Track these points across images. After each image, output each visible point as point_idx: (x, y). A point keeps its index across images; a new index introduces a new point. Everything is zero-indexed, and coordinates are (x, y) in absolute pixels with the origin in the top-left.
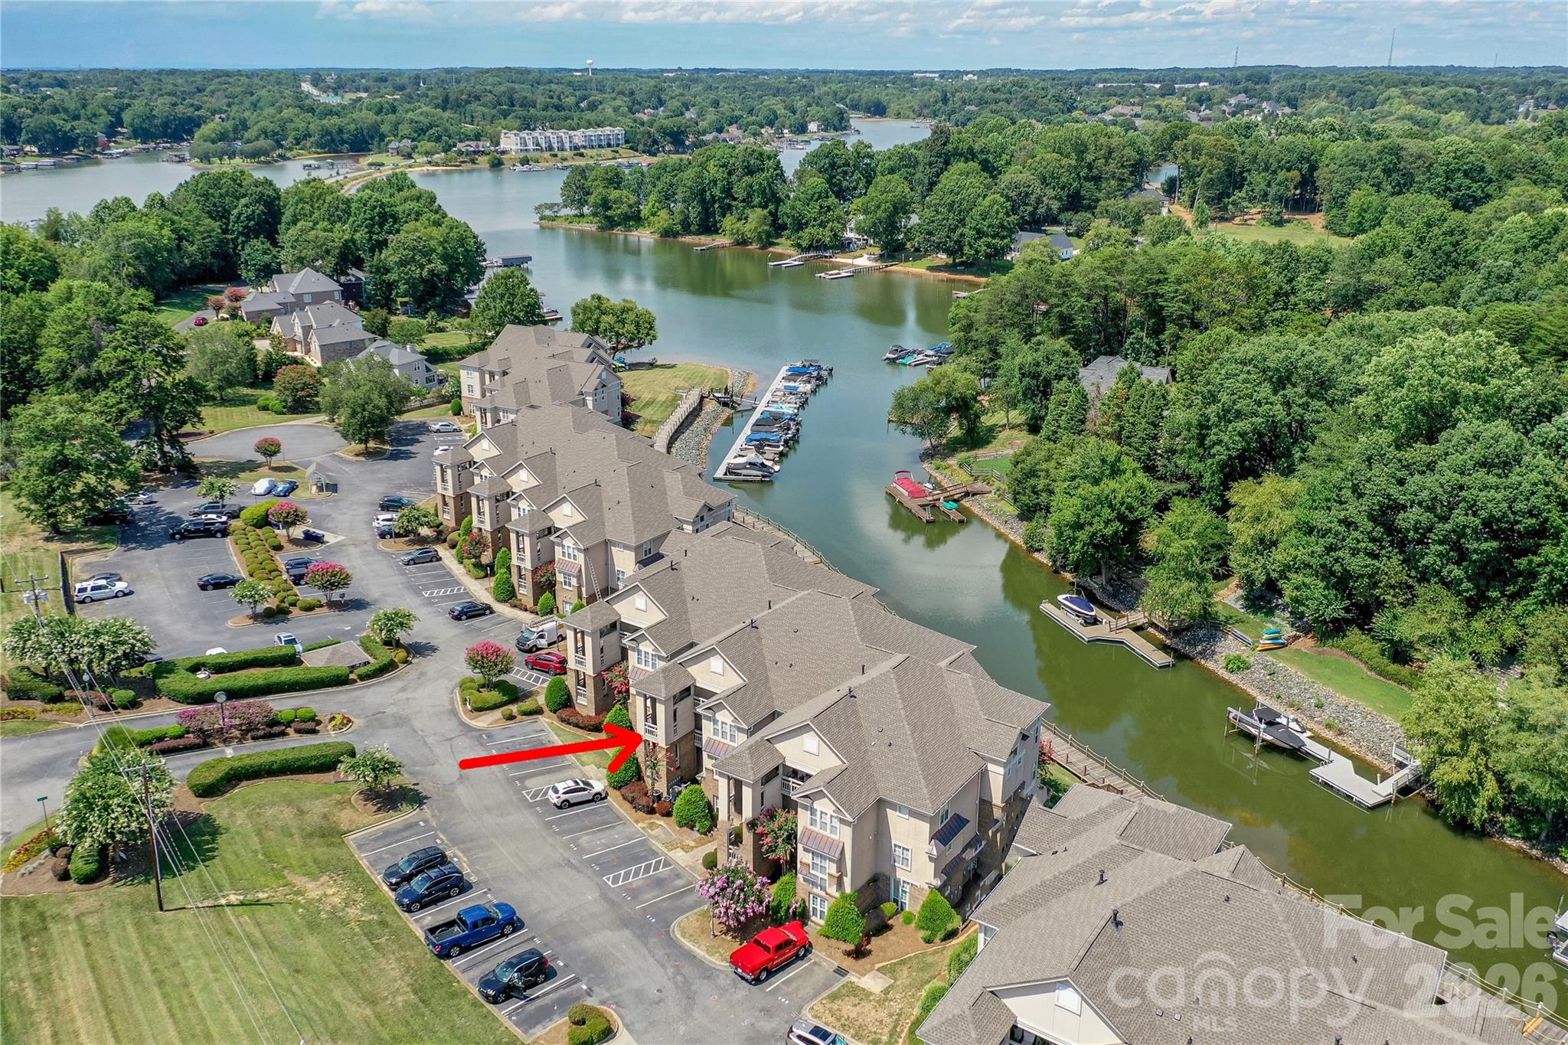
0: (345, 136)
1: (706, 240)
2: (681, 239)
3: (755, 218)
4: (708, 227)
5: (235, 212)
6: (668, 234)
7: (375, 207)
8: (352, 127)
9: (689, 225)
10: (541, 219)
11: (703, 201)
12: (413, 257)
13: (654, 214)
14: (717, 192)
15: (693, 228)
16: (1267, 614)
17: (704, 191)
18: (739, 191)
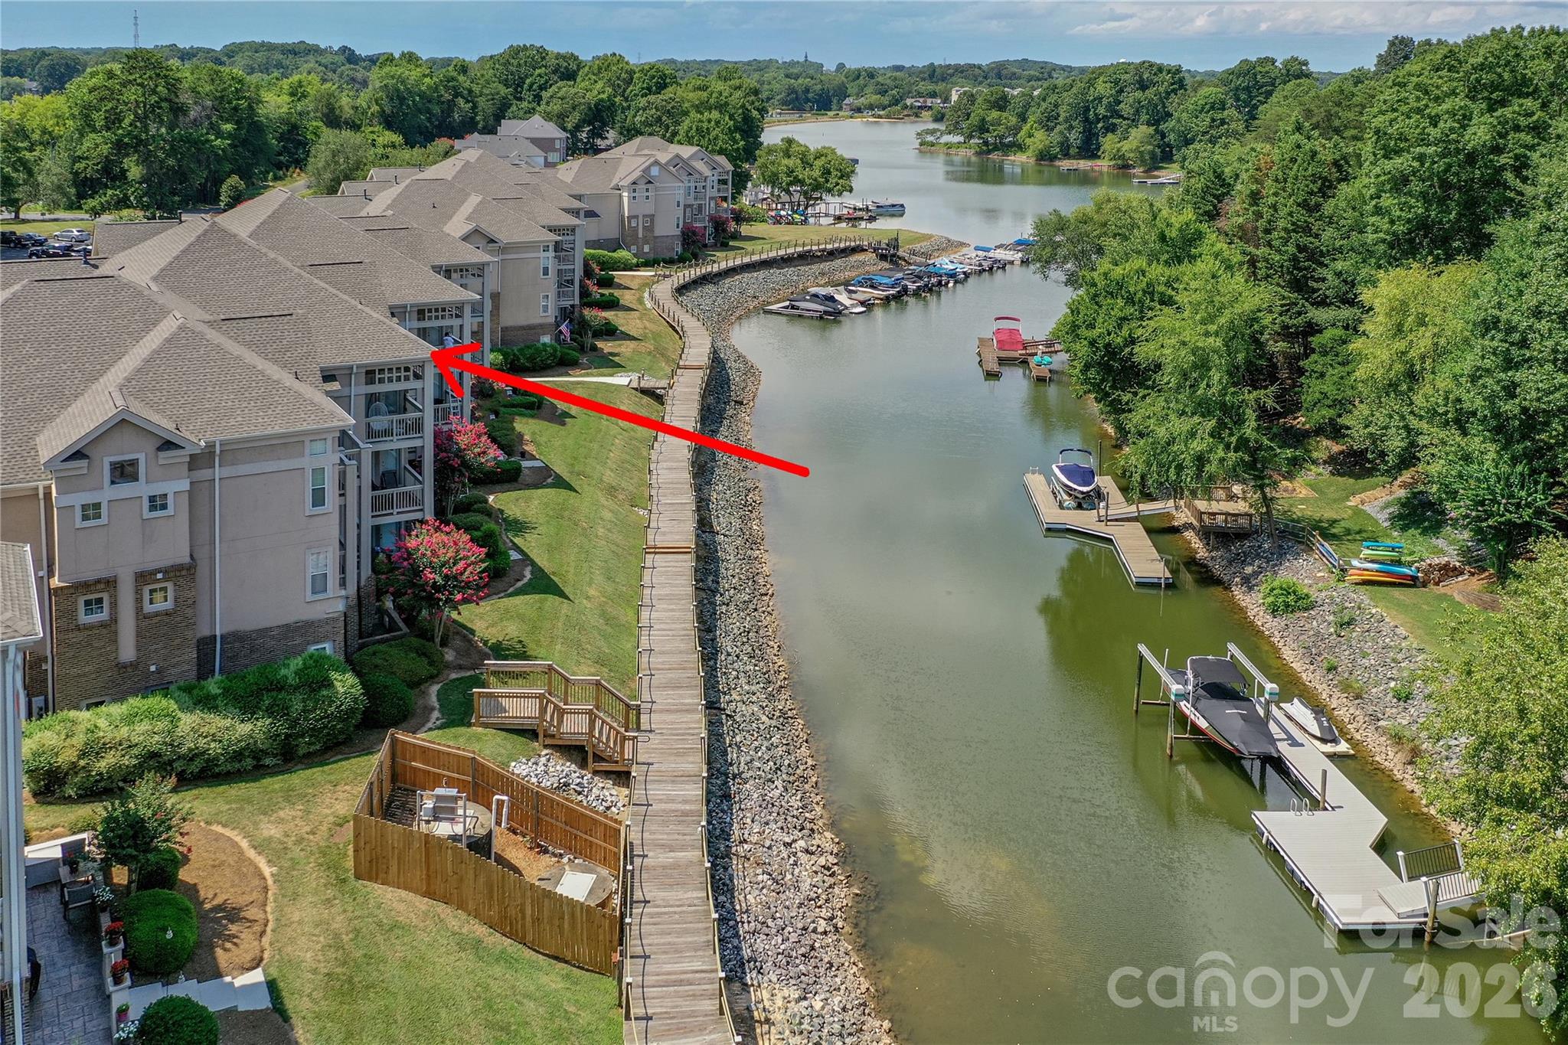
0: (810, 95)
1: (1083, 164)
2: (1057, 163)
3: (1137, 138)
4: (1089, 149)
5: (528, 81)
6: (1045, 157)
7: (653, 77)
8: (819, 87)
9: (1068, 147)
10: (921, 144)
11: (1087, 120)
12: (659, 119)
13: (1030, 136)
14: (1101, 111)
15: (1075, 150)
16: (1425, 532)
17: (1087, 109)
18: (1125, 108)
